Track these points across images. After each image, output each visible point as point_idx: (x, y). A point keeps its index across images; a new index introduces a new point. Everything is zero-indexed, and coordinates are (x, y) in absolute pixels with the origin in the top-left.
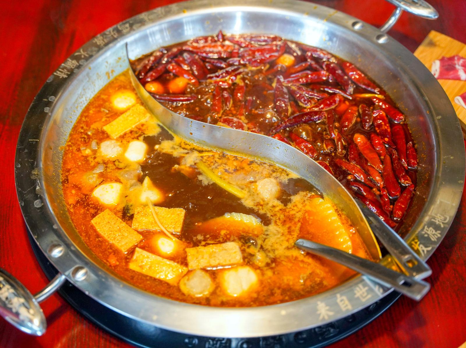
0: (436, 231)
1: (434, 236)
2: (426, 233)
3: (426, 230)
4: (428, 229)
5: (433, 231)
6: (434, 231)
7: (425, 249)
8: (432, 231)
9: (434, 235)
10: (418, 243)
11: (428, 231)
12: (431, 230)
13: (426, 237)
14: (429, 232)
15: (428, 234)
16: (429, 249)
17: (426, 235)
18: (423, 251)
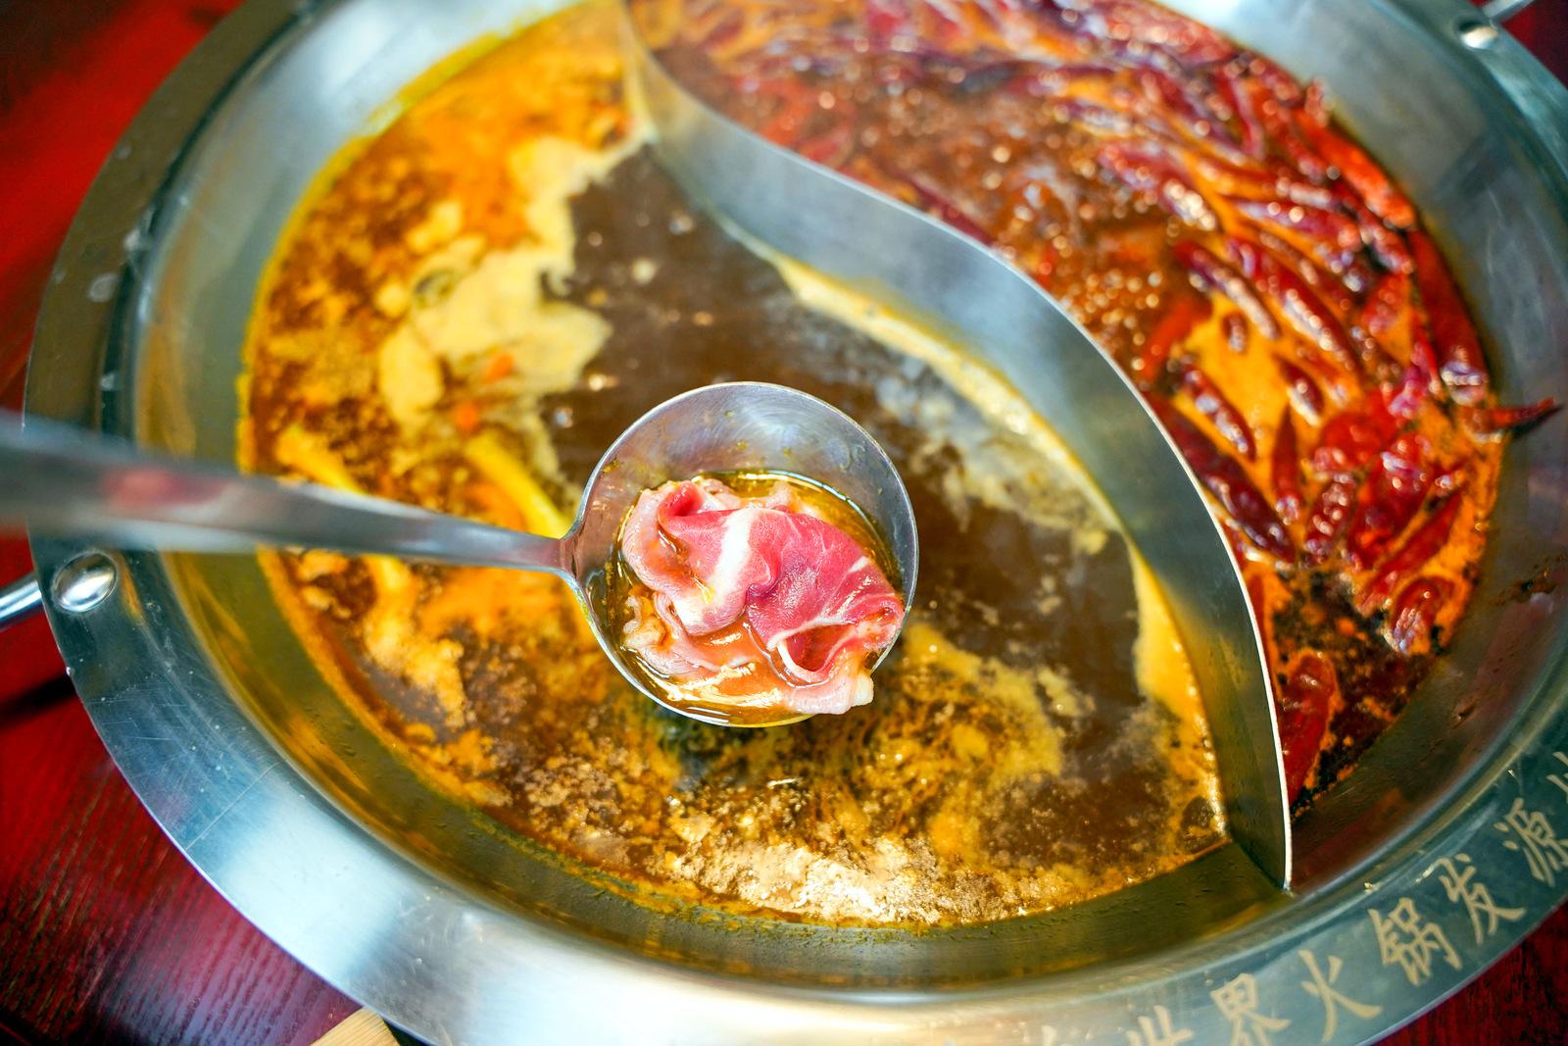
0: (1557, 838)
1: (1546, 858)
2: (1513, 835)
3: (1518, 818)
4: (1523, 815)
5: (1543, 835)
6: (1551, 834)
7: (1495, 912)
8: (1539, 830)
9: (1544, 850)
10: (1471, 871)
11: (1524, 825)
12: (1538, 824)
13: (1510, 853)
14: (1525, 834)
15: (1522, 842)
16: (1514, 914)
17: (1512, 845)
18: (1484, 917)
